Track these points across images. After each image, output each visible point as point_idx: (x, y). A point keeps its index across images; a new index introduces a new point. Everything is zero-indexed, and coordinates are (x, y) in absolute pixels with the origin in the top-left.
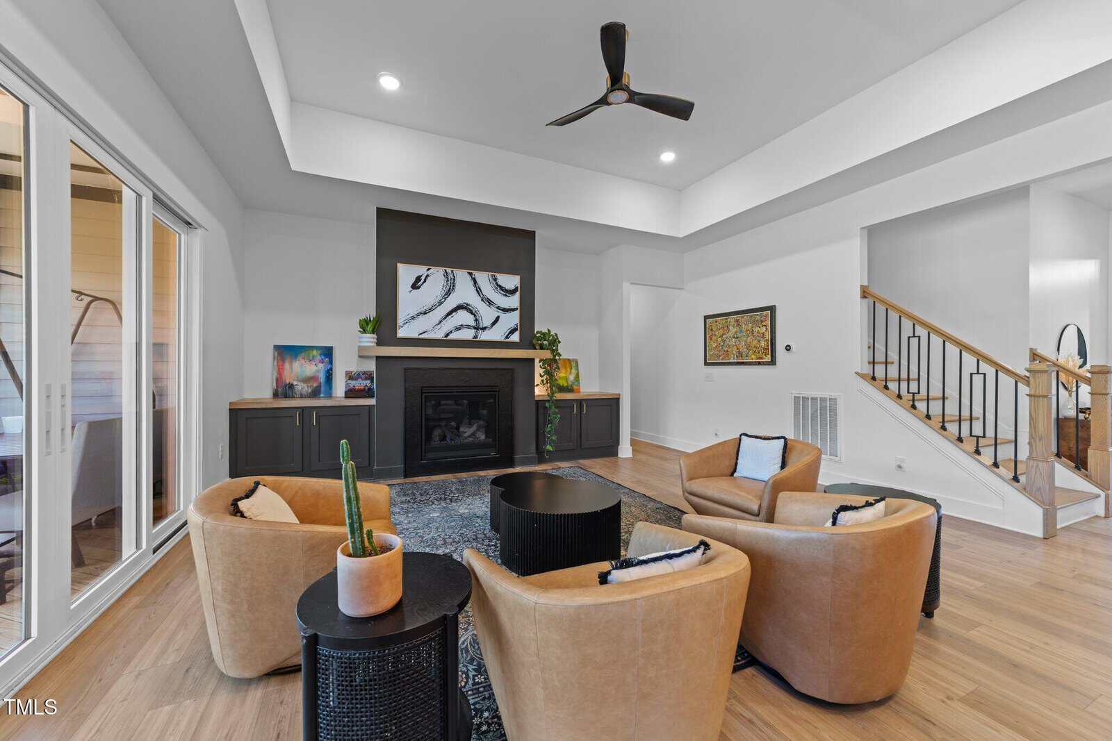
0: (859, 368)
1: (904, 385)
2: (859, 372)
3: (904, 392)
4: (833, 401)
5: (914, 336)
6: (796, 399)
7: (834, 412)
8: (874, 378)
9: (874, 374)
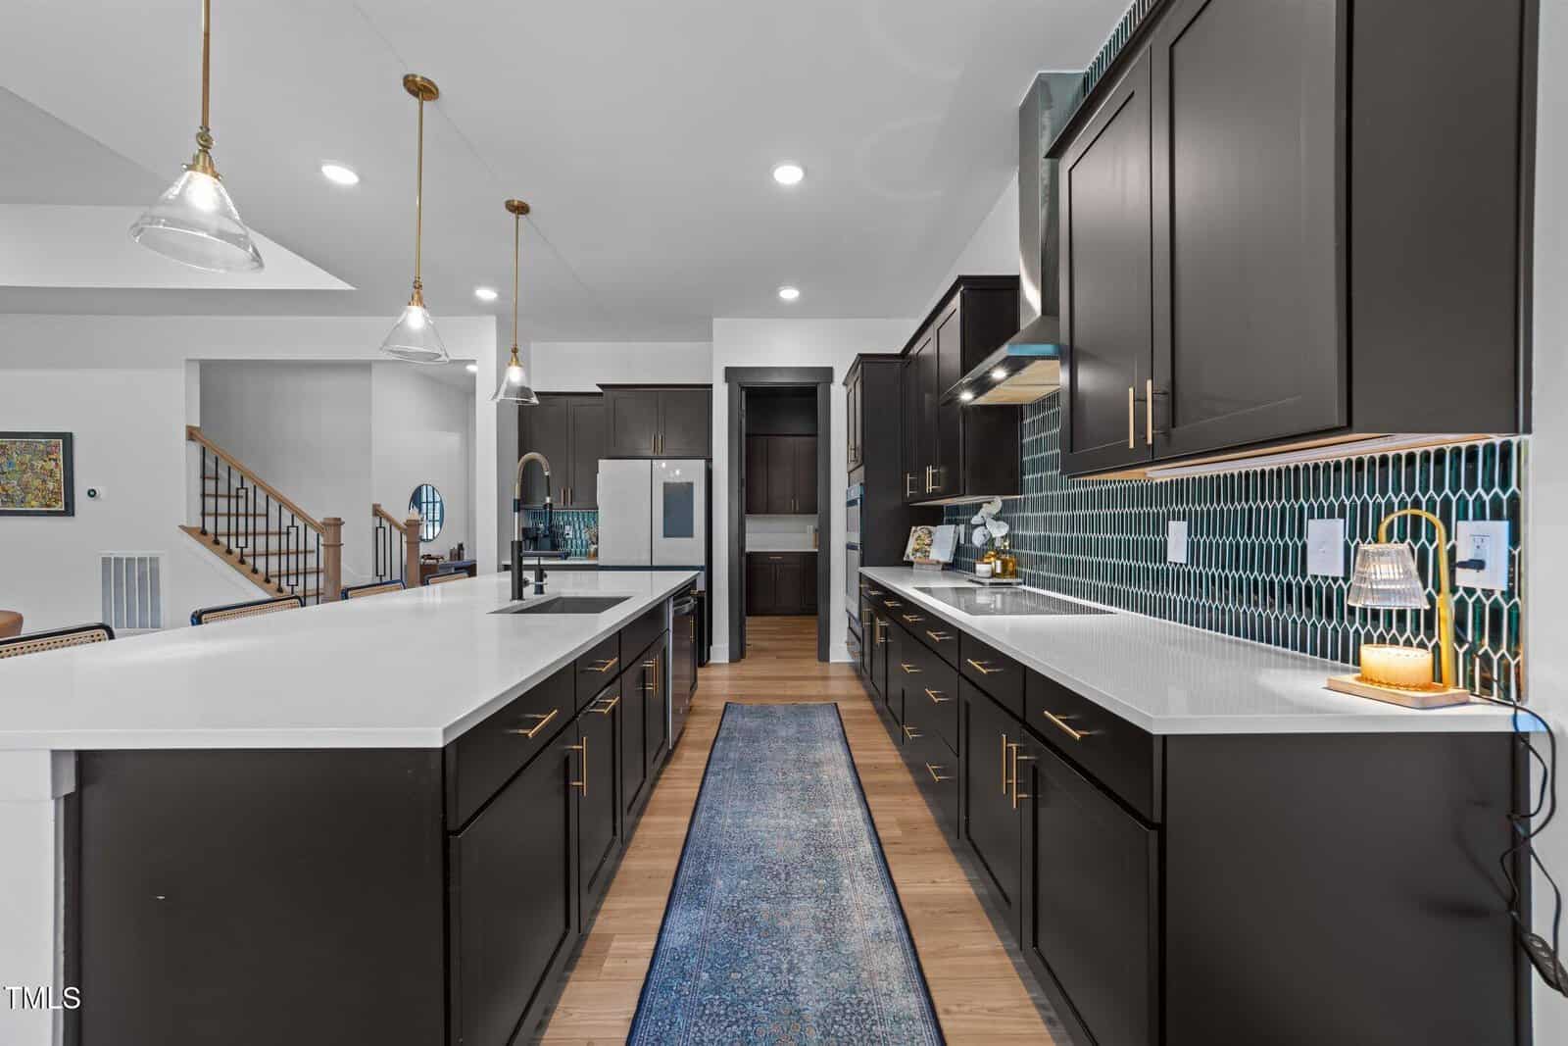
0: (185, 520)
1: (233, 539)
2: (185, 524)
3: (233, 546)
4: (154, 560)
5: (242, 488)
6: (106, 561)
7: (155, 573)
8: (204, 532)
9: (204, 526)
